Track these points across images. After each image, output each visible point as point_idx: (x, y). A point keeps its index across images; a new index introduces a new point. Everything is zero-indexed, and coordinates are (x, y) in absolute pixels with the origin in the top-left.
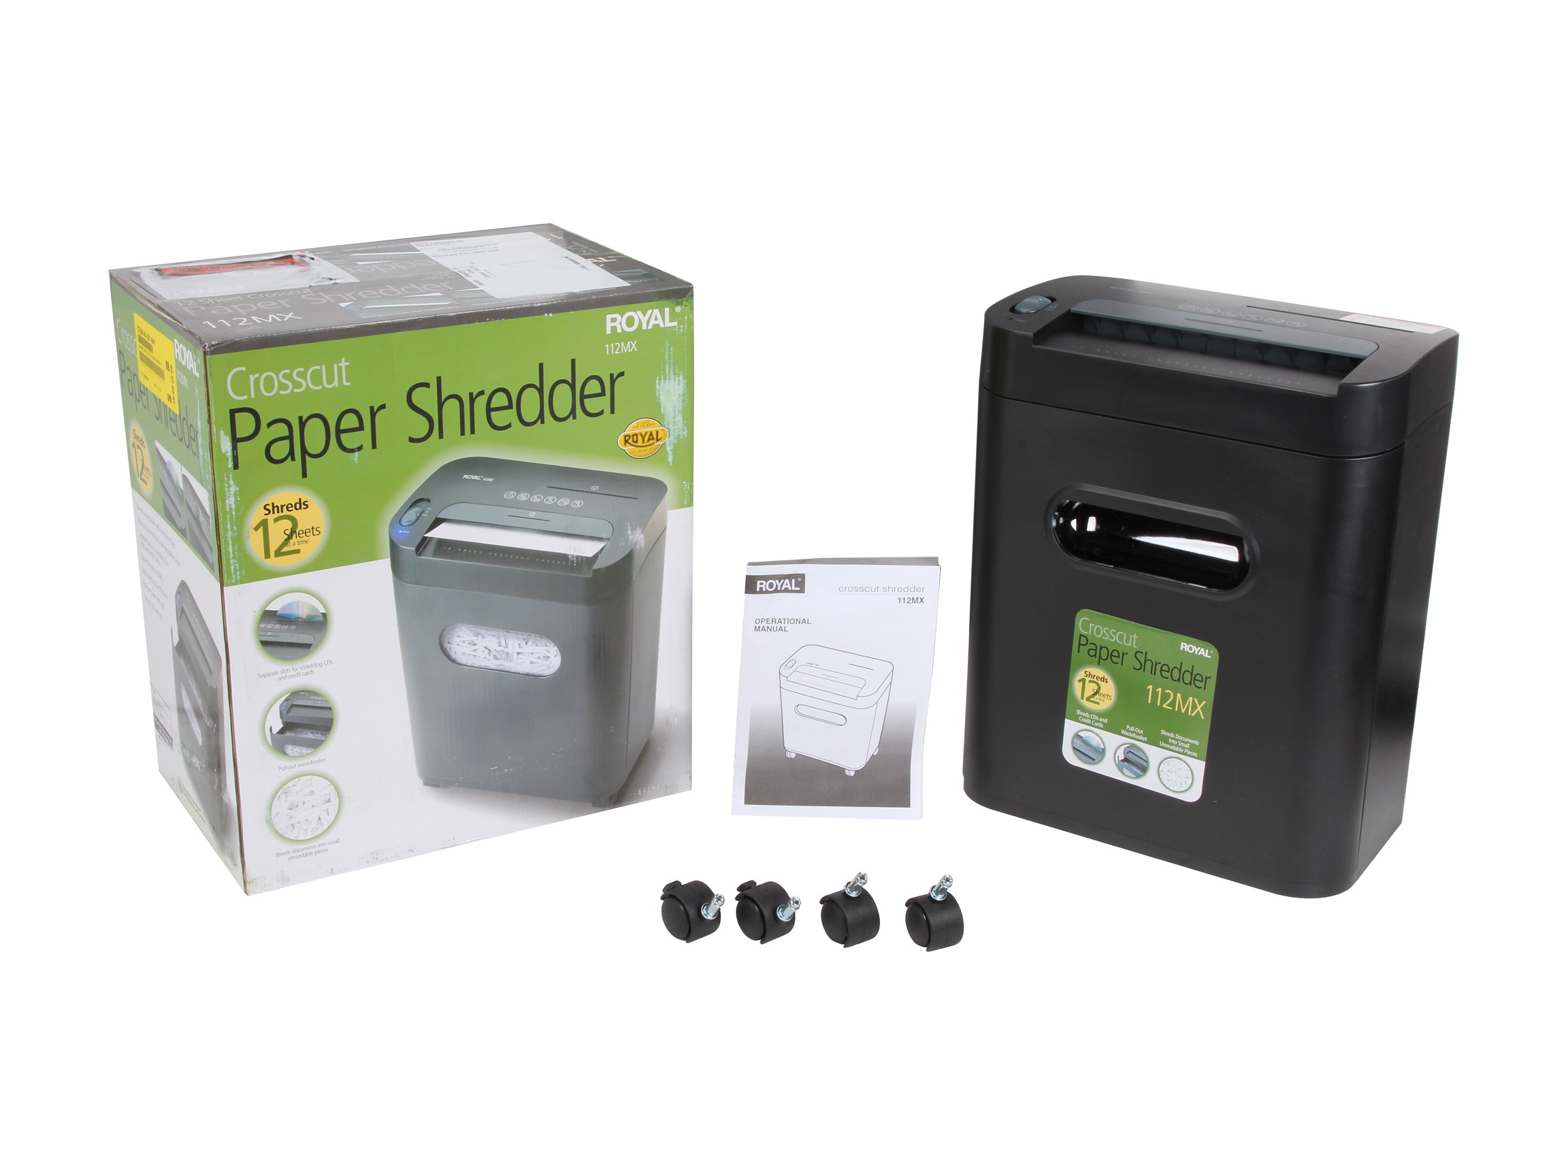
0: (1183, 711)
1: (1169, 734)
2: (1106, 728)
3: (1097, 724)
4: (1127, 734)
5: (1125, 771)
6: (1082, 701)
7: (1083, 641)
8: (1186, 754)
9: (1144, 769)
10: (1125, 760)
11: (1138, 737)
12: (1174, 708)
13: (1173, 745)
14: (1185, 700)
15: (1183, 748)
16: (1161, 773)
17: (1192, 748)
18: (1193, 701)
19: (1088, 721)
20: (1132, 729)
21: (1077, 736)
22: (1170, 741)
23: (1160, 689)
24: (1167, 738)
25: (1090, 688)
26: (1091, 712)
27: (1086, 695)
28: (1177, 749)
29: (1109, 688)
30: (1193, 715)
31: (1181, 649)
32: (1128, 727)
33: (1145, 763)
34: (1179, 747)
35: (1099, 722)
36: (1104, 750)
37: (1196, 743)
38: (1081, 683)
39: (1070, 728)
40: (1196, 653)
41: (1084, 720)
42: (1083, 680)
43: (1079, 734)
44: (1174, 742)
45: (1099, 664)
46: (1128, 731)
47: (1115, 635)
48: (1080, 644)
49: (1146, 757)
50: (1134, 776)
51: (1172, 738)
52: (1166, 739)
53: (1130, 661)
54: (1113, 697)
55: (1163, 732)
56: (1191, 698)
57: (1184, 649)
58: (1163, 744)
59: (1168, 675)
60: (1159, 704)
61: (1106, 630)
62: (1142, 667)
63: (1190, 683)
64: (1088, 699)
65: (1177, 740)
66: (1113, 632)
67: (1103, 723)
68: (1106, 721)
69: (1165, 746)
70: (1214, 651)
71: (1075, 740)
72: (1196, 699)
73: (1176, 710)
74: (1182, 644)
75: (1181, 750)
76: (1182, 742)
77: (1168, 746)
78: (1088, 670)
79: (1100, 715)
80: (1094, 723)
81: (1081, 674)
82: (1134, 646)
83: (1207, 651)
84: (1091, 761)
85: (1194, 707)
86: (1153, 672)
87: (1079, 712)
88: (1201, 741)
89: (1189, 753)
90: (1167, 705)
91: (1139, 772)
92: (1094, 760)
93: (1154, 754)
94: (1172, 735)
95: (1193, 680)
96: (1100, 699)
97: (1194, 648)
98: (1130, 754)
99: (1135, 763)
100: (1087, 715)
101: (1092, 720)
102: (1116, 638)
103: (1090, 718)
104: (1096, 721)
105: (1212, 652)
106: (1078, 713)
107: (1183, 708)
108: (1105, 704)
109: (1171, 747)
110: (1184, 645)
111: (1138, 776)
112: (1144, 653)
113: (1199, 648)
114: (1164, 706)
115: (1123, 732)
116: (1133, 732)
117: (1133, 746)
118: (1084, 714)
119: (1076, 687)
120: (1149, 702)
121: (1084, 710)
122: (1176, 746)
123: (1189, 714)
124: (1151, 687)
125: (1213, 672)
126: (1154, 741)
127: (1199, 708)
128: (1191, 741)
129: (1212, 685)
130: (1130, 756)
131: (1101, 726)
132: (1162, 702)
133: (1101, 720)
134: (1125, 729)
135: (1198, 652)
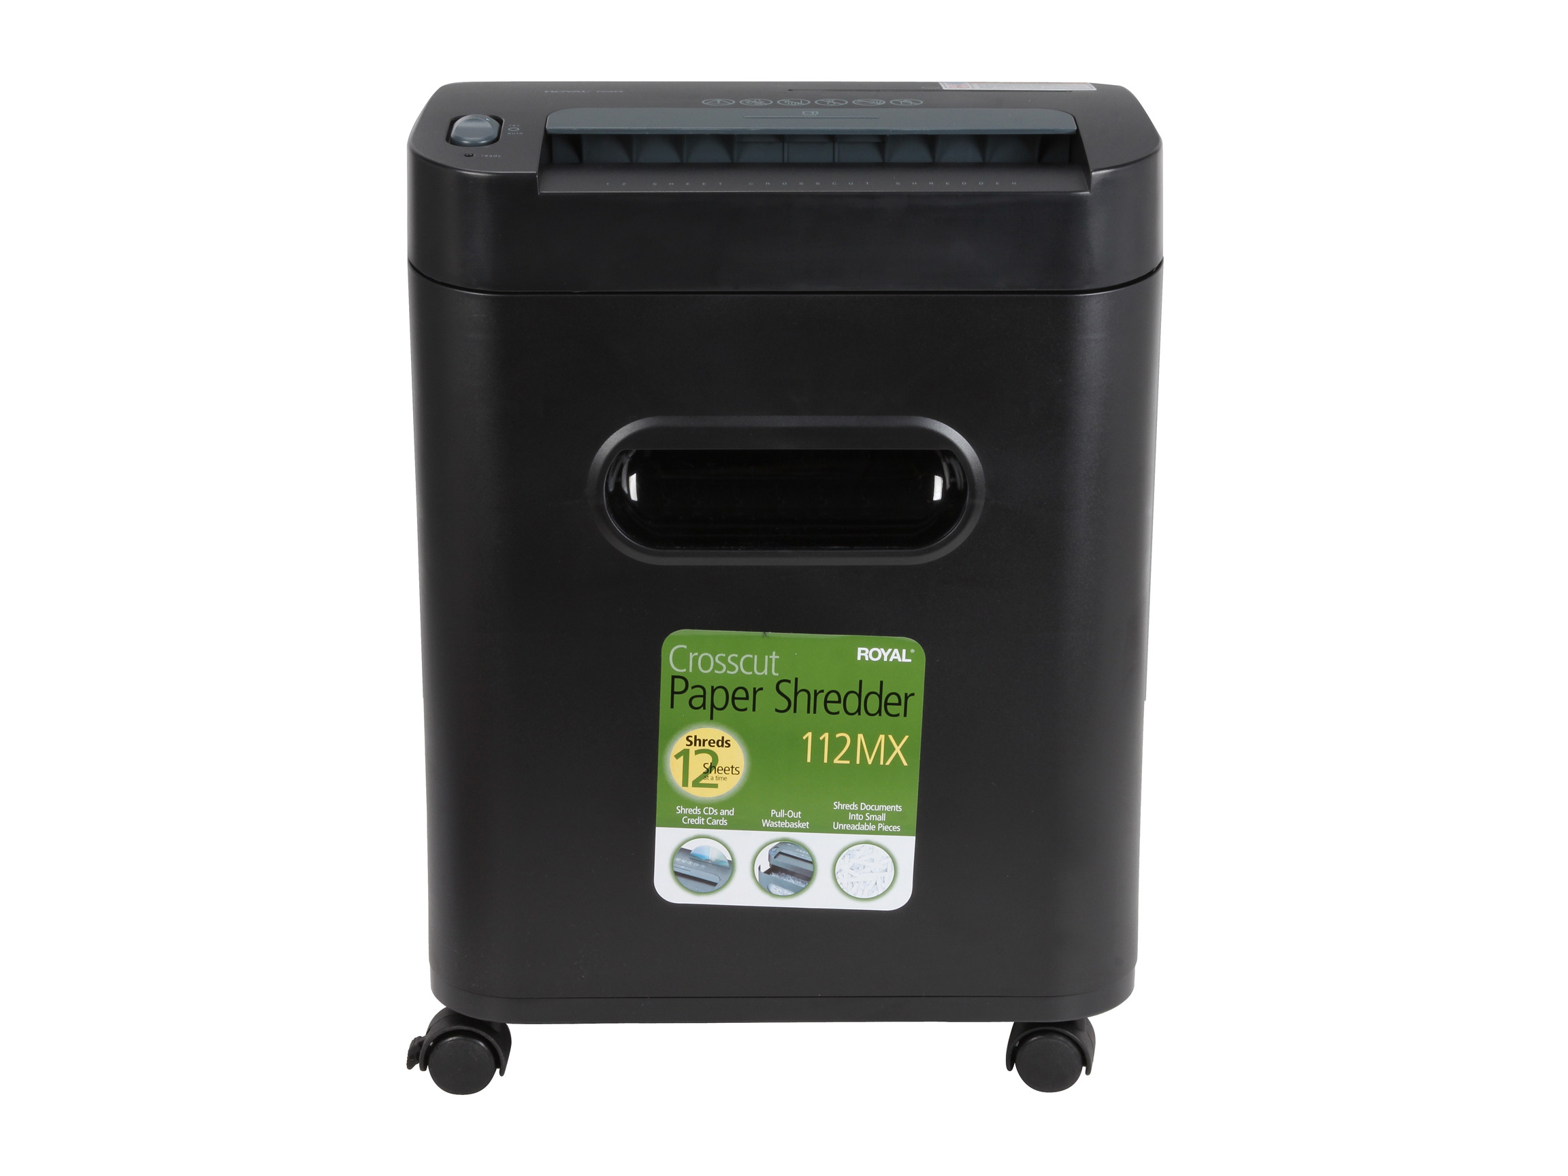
0: (870, 762)
1: (848, 806)
2: (734, 824)
3: (715, 822)
4: (773, 824)
5: (773, 888)
6: (684, 788)
7: (680, 685)
8: (882, 833)
9: (807, 877)
10: (774, 869)
11: (793, 825)
12: (853, 759)
13: (855, 822)
14: (871, 743)
15: (875, 823)
16: (838, 876)
17: (891, 819)
18: (887, 740)
19: (700, 821)
20: (782, 814)
21: (681, 851)
22: (851, 816)
23: (826, 735)
24: (846, 812)
25: (698, 764)
26: (701, 804)
27: (692, 777)
28: (864, 828)
29: (735, 756)
30: (888, 763)
31: (859, 658)
32: (773, 812)
33: (808, 867)
34: (868, 823)
35: (719, 817)
36: (732, 863)
37: (898, 808)
38: (682, 758)
39: (666, 840)
40: (885, 659)
41: (692, 821)
42: (685, 754)
43: (684, 847)
44: (858, 817)
45: (712, 718)
46: (775, 819)
47: (737, 660)
48: (673, 693)
49: (811, 855)
50: (790, 893)
51: (854, 812)
52: (843, 816)
53: (769, 700)
54: (742, 770)
55: (838, 806)
56: (882, 737)
57: (863, 657)
58: (839, 826)
59: (840, 707)
60: (826, 761)
61: (719, 659)
62: (792, 705)
63: (879, 712)
64: (696, 783)
65: (864, 813)
66: (733, 659)
67: (726, 817)
68: (731, 812)
69: (843, 828)
70: (916, 648)
71: (678, 860)
72: (891, 737)
73: (858, 762)
74: (860, 649)
75: (872, 827)
76: (872, 812)
77: (848, 826)
78: (692, 733)
79: (720, 804)
80: (710, 821)
81: (680, 744)
82: (774, 673)
83: (904, 651)
84: (710, 888)
85: (889, 749)
86: (811, 708)
87: (680, 810)
88: (907, 804)
89: (886, 828)
90: (839, 760)
91: (799, 883)
92: (714, 884)
93: (821, 846)
94: (854, 806)
95: (884, 705)
96: (718, 778)
97: (881, 651)
98: (781, 859)
99: (793, 870)
100: (697, 811)
101: (706, 817)
102: (740, 667)
103: (702, 815)
104: (714, 817)
105: (912, 651)
106: (680, 812)
107: (870, 757)
108: (728, 785)
109: (854, 827)
110: (863, 652)
111: (797, 891)
112: (793, 682)
113: (890, 650)
114: (836, 761)
115: (765, 823)
116: (782, 820)
117: (784, 842)
118: (691, 811)
119: (672, 768)
120: (809, 760)
121: (690, 803)
122: (862, 822)
123: (882, 763)
124: (809, 735)
125: (917, 684)
126: (821, 825)
127: (898, 749)
128: (887, 808)
129: (917, 706)
130: (782, 862)
131: (724, 822)
132: (832, 755)
133: (723, 812)
134: (768, 817)
135: (889, 656)
